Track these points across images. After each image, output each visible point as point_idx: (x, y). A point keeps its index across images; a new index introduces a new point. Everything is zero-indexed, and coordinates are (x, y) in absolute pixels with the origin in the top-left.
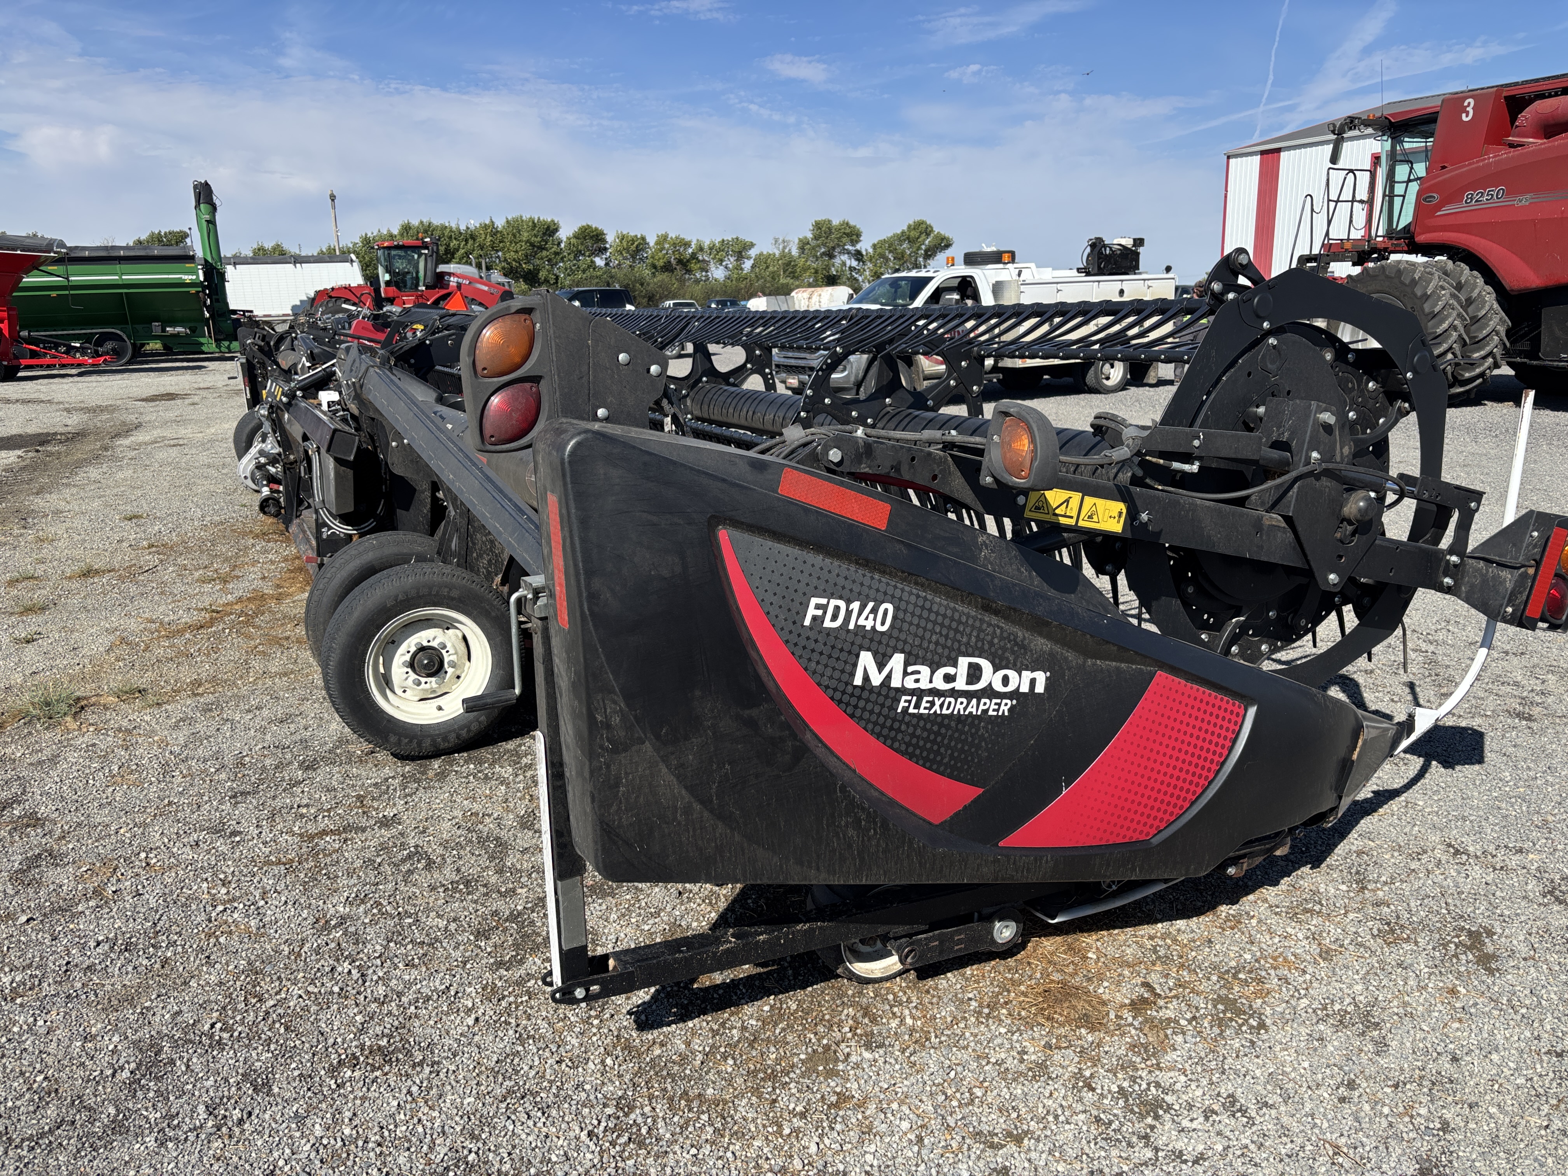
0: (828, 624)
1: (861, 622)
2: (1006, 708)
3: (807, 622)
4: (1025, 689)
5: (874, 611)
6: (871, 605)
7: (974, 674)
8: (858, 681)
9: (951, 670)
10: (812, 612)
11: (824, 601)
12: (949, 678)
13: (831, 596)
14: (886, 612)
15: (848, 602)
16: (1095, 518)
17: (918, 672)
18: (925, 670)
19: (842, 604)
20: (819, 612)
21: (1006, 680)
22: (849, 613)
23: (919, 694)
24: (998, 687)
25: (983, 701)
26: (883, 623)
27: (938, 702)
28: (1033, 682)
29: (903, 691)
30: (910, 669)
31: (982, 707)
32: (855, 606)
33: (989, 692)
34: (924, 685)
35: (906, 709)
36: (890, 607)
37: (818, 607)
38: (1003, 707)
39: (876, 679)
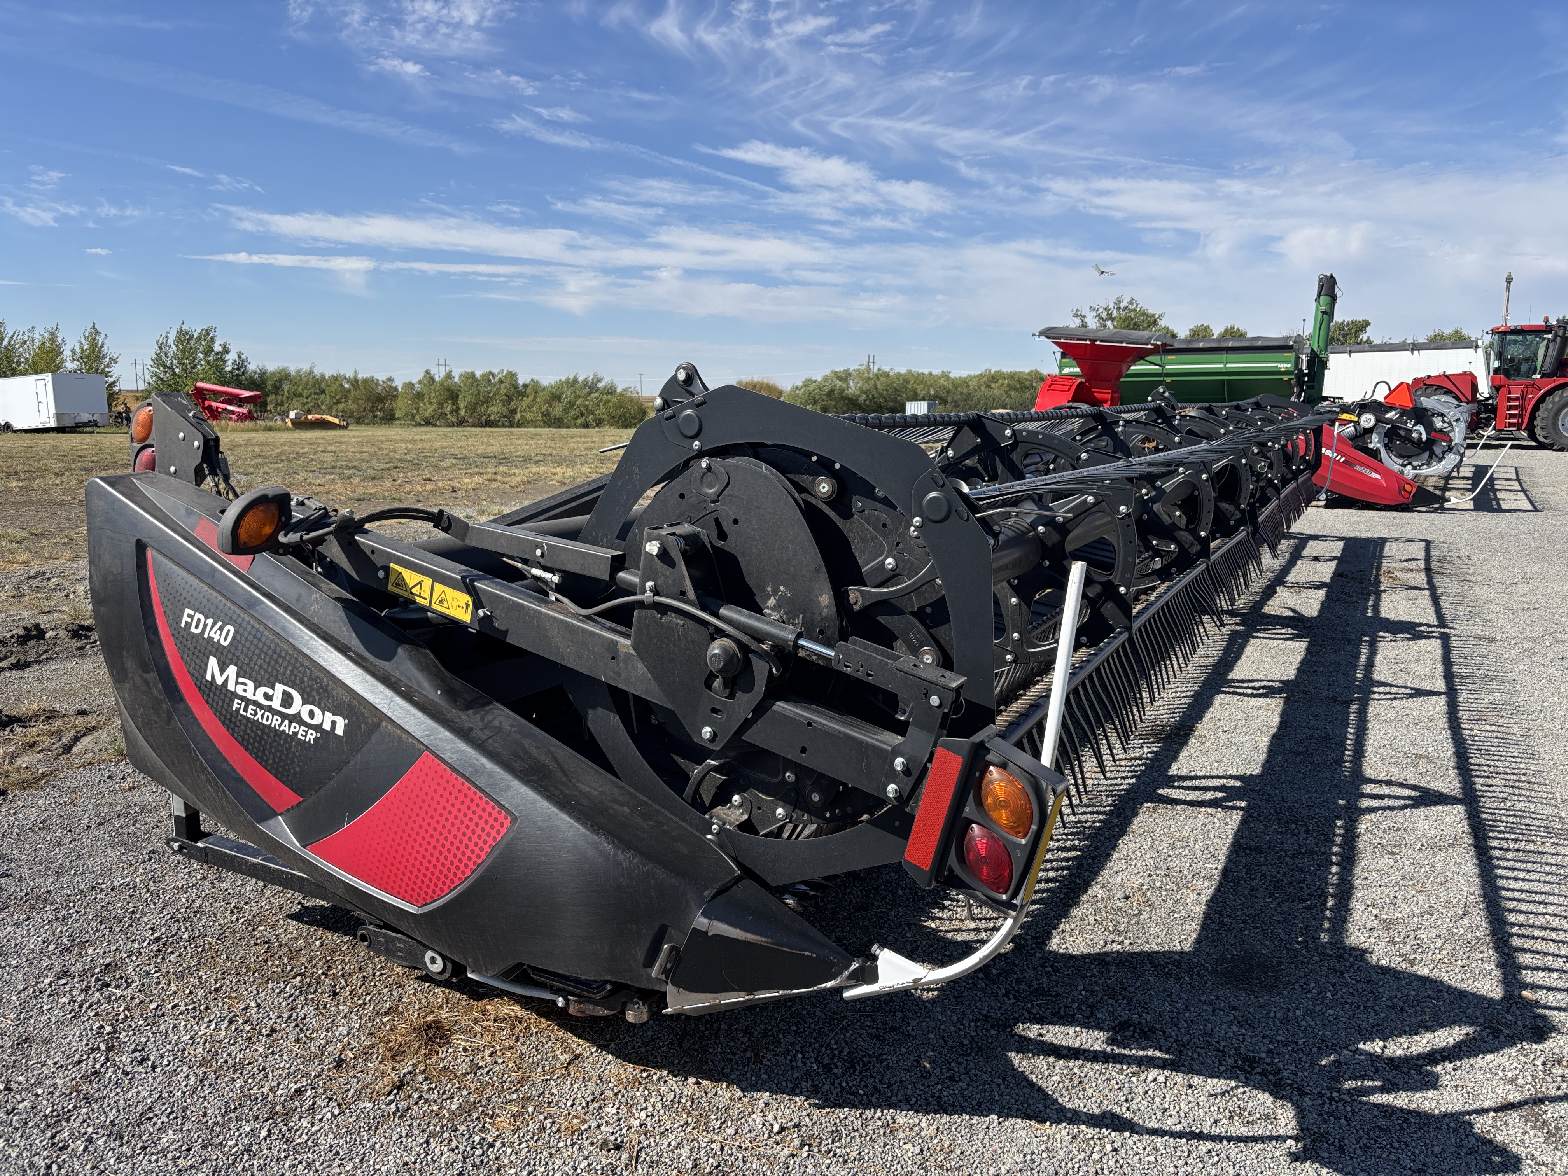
0: (193, 630)
1: (212, 634)
2: (312, 737)
3: (183, 625)
4: (327, 726)
5: (221, 629)
6: (220, 624)
7: (287, 700)
8: (209, 678)
9: (270, 691)
10: (185, 619)
11: (192, 613)
12: (268, 697)
13: (196, 611)
14: (229, 631)
15: (206, 618)
16: (445, 604)
17: (246, 684)
18: (251, 685)
19: (202, 618)
20: (189, 620)
21: (312, 714)
22: (205, 625)
23: (248, 702)
24: (305, 717)
25: (293, 724)
26: (225, 640)
27: (260, 713)
28: (334, 723)
29: (235, 695)
30: (241, 680)
31: (292, 729)
32: (210, 621)
33: (296, 718)
34: (249, 695)
35: (238, 710)
36: (232, 629)
37: (189, 616)
38: (309, 736)
39: (219, 681)
